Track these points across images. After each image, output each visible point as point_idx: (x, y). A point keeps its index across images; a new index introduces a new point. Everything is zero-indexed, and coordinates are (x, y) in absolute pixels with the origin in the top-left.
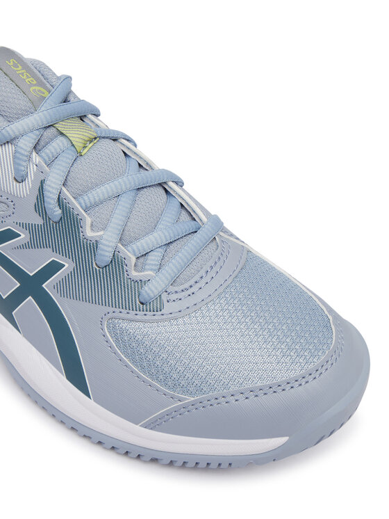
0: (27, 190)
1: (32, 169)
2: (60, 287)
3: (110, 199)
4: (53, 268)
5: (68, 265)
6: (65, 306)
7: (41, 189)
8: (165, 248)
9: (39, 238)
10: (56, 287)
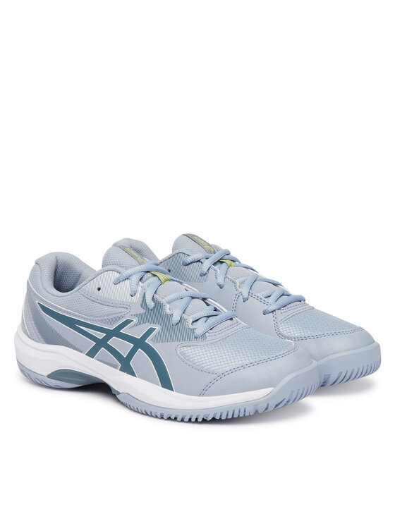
0: (138, 298)
1: (140, 289)
2: (154, 340)
3: (178, 299)
4: (151, 331)
5: (158, 328)
6: (157, 347)
7: (144, 297)
8: (206, 318)
9: (142, 319)
10: (152, 340)
